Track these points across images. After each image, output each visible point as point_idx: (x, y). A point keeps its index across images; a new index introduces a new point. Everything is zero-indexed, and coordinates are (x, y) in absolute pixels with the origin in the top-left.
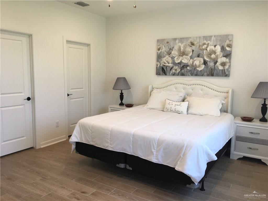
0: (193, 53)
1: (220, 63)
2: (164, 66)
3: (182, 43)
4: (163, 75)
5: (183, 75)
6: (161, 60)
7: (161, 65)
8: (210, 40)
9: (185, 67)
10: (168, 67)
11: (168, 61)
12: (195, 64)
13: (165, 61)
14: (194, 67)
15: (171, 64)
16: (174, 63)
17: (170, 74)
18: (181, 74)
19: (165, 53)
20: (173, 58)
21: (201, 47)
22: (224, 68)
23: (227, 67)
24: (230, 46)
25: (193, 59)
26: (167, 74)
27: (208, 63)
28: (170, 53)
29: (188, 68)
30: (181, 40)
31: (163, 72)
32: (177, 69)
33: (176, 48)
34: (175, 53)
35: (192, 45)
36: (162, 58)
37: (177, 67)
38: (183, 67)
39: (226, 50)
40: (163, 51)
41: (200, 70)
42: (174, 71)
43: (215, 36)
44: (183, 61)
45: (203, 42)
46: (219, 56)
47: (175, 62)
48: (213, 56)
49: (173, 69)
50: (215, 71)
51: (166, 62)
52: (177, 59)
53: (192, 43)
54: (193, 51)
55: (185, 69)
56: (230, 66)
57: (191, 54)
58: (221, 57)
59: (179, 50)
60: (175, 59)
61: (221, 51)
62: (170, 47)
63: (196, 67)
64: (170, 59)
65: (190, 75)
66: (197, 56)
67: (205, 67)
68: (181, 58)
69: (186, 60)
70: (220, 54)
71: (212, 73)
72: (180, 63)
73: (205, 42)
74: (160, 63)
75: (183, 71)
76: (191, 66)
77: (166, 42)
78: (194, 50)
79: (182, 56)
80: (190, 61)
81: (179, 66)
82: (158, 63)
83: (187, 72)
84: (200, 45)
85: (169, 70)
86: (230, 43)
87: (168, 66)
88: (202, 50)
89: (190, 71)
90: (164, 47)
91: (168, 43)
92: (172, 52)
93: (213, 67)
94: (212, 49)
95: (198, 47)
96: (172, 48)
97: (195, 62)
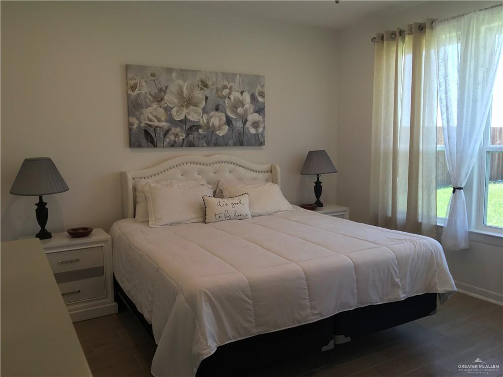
0: (206, 102)
1: (251, 123)
2: (150, 126)
3: (185, 80)
4: (148, 147)
5: (191, 145)
6: (141, 113)
7: (142, 125)
8: (234, 81)
9: (194, 128)
10: (158, 129)
11: (159, 116)
12: (213, 123)
13: (151, 117)
14: (211, 130)
15: (166, 122)
16: (171, 120)
17: (165, 143)
18: (188, 144)
19: (149, 98)
20: (168, 110)
21: (220, 92)
22: (257, 131)
23: (261, 130)
24: (262, 94)
25: (209, 115)
26: (158, 145)
27: (234, 122)
28: (160, 99)
29: (200, 131)
30: (183, 73)
31: (147, 140)
32: (180, 132)
33: (173, 88)
34: (170, 98)
35: (204, 86)
36: (143, 108)
37: (178, 130)
38: (191, 128)
39: (258, 100)
40: (143, 92)
41: (221, 135)
42: (172, 137)
43: (240, 75)
44: (190, 117)
45: (222, 84)
46: (248, 111)
47: (174, 119)
48: (240, 110)
49: (170, 133)
50: (245, 136)
51: (154, 119)
52: (177, 112)
53: (204, 82)
54: (207, 98)
55: (195, 134)
56: (264, 128)
57: (204, 103)
58: (251, 112)
59: (179, 94)
60: (174, 112)
61: (251, 103)
62: (159, 86)
63: (215, 129)
64: (162, 111)
65: (205, 144)
66: (214, 108)
67: (229, 130)
68: (185, 111)
69: (195, 116)
70: (250, 108)
71: (241, 140)
72: (184, 120)
73: (226, 83)
74: (138, 119)
75: (191, 137)
76: (205, 127)
77: (150, 74)
78: (208, 96)
79: (187, 107)
80: (202, 117)
81: (182, 128)
82: (134, 118)
83: (199, 138)
84: (217, 88)
85: (162, 136)
86: (263, 90)
87: (160, 127)
88: (221, 98)
89: (205, 136)
90: (144, 84)
91: (153, 75)
92: (166, 98)
93: (242, 130)
94: (238, 97)
95: (214, 91)
96: (164, 89)
97: (212, 120)
